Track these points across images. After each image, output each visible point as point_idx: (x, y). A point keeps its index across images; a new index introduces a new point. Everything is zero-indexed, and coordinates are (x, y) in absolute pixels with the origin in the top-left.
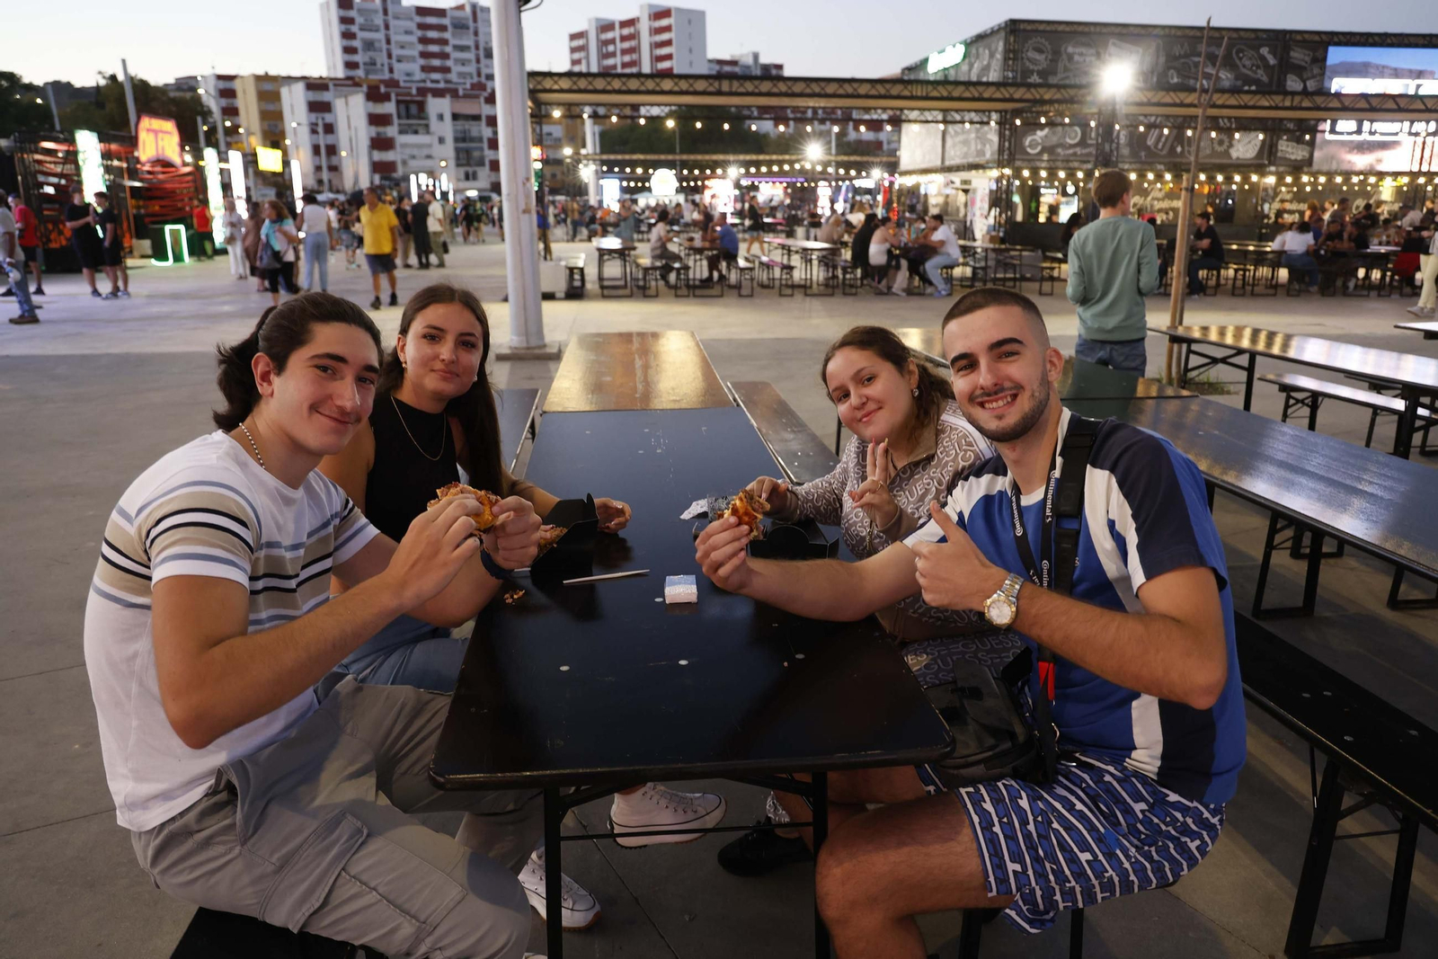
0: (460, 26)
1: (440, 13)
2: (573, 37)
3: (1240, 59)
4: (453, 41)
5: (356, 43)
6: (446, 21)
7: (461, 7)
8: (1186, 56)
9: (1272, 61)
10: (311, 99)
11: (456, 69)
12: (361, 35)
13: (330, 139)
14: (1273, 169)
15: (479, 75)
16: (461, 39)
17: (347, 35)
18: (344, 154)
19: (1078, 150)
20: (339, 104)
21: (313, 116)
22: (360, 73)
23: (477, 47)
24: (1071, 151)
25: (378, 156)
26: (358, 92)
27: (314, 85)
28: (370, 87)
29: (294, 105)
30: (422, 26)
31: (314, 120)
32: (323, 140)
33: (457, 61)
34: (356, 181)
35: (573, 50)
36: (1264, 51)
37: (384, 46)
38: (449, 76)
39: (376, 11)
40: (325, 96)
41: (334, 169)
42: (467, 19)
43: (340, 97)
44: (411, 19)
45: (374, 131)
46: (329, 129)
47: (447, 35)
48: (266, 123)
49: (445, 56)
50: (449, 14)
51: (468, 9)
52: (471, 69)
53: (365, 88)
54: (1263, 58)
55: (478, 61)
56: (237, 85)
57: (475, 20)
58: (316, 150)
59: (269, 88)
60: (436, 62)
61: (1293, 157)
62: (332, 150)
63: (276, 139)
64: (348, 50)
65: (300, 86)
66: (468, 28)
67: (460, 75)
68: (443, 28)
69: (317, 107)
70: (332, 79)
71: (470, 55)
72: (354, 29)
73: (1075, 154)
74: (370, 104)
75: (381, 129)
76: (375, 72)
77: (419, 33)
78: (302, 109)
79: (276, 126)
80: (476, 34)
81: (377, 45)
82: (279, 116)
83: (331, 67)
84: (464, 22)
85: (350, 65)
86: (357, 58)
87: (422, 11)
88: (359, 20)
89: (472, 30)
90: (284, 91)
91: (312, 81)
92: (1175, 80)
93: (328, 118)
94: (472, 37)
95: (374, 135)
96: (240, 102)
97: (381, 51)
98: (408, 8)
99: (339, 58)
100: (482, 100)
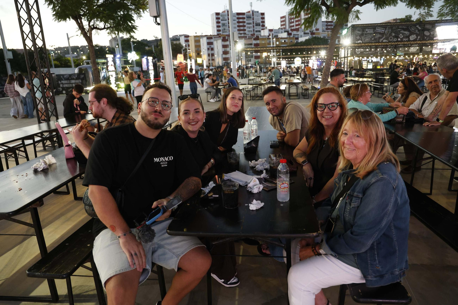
0: (249, 17)
1: (243, 14)
2: (282, 18)
3: (411, 29)
4: (246, 22)
5: (220, 24)
6: (245, 16)
7: (249, 12)
8: (396, 29)
9: (420, 28)
10: (208, 42)
11: (247, 29)
12: (222, 22)
13: (212, 52)
14: (421, 54)
15: (254, 31)
16: (249, 21)
17: (218, 22)
18: (216, 56)
19: (369, 52)
20: (215, 43)
21: (208, 46)
22: (221, 32)
23: (253, 23)
24: (367, 53)
25: (224, 56)
26: (220, 39)
27: (209, 37)
28: (223, 37)
29: (204, 42)
30: (238, 18)
31: (208, 47)
32: (210, 52)
33: (247, 27)
34: (218, 63)
35: (281, 22)
36: (418, 26)
37: (228, 25)
38: (245, 32)
39: (226, 15)
40: (212, 41)
41: (213, 60)
42: (251, 15)
43: (215, 41)
44: (235, 16)
45: (223, 49)
46: (212, 49)
47: (245, 20)
48: (196, 48)
49: (244, 26)
50: (246, 14)
51: (251, 12)
52: (252, 29)
53: (222, 38)
54: (417, 28)
55: (254, 27)
56: (189, 39)
57: (253, 15)
58: (209, 55)
59: (197, 39)
60: (242, 28)
61: (428, 51)
62: (213, 55)
63: (198, 52)
64: (218, 27)
65: (205, 38)
66: (251, 18)
67: (249, 31)
68: (244, 18)
69: (210, 44)
70: (213, 35)
71: (251, 25)
72: (220, 20)
73: (368, 53)
74: (223, 42)
75: (226, 49)
76: (225, 32)
77: (237, 20)
78: (205, 44)
79: (199, 49)
80: (253, 19)
81: (226, 24)
82: (200, 46)
83: (213, 31)
84: (250, 16)
85: (218, 31)
86: (220, 28)
87: (238, 14)
88: (221, 18)
89: (252, 18)
90: (201, 40)
91: (208, 37)
92: (394, 35)
93: (212, 46)
94: (252, 20)
95: (224, 50)
96: (190, 43)
97: (227, 26)
98: (234, 13)
99: (216, 29)
100: (253, 39)
